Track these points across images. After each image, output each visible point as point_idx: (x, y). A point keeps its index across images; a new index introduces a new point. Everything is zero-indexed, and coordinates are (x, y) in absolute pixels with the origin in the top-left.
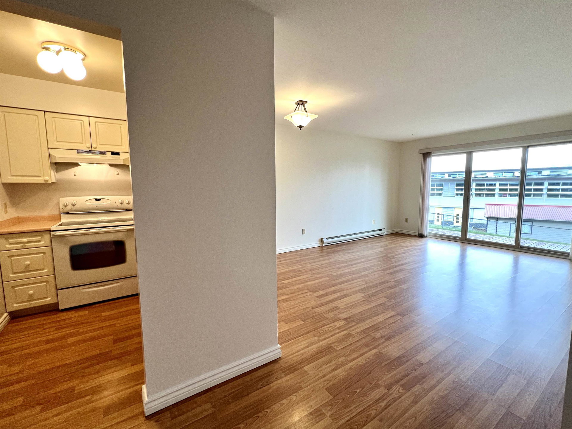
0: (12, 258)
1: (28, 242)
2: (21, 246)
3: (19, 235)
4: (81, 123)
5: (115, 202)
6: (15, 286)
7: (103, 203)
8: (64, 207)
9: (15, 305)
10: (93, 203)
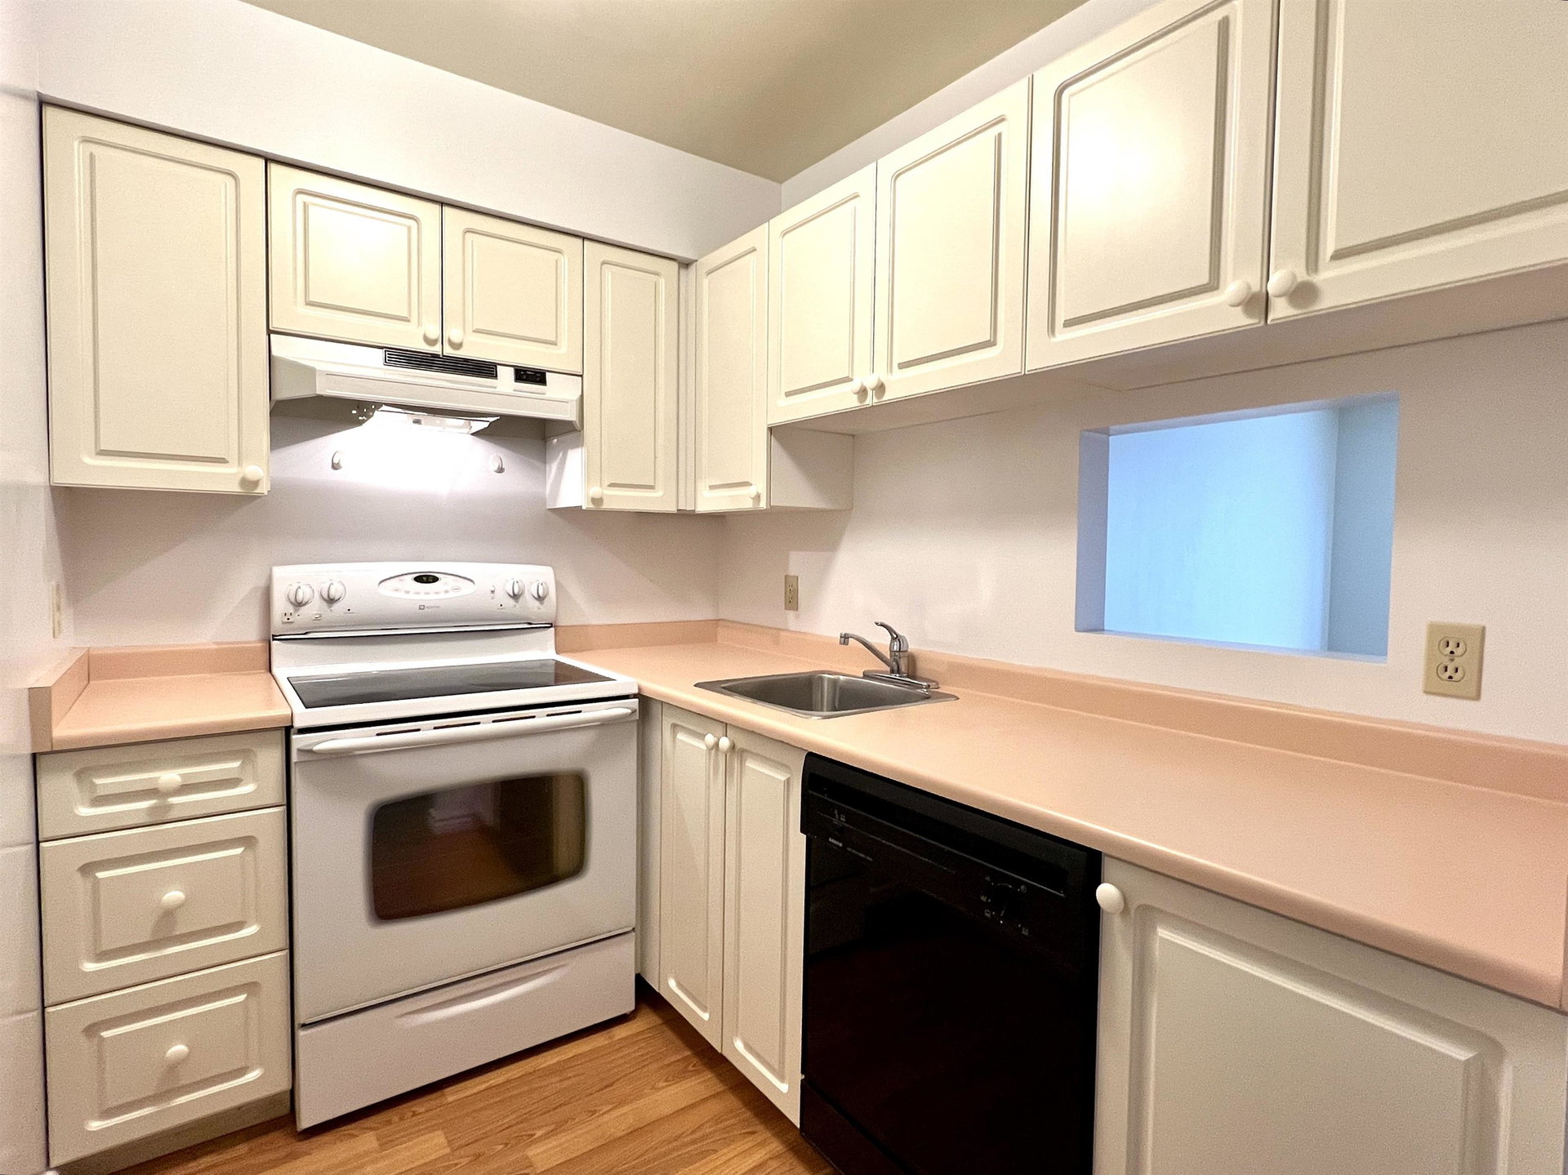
0: (100, 875)
1: (185, 788)
2: (152, 809)
3: (133, 754)
4: (409, 228)
5: (493, 592)
6: (103, 1022)
7: (447, 592)
8: (291, 609)
9: (95, 1125)
10: (407, 592)
